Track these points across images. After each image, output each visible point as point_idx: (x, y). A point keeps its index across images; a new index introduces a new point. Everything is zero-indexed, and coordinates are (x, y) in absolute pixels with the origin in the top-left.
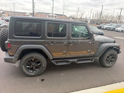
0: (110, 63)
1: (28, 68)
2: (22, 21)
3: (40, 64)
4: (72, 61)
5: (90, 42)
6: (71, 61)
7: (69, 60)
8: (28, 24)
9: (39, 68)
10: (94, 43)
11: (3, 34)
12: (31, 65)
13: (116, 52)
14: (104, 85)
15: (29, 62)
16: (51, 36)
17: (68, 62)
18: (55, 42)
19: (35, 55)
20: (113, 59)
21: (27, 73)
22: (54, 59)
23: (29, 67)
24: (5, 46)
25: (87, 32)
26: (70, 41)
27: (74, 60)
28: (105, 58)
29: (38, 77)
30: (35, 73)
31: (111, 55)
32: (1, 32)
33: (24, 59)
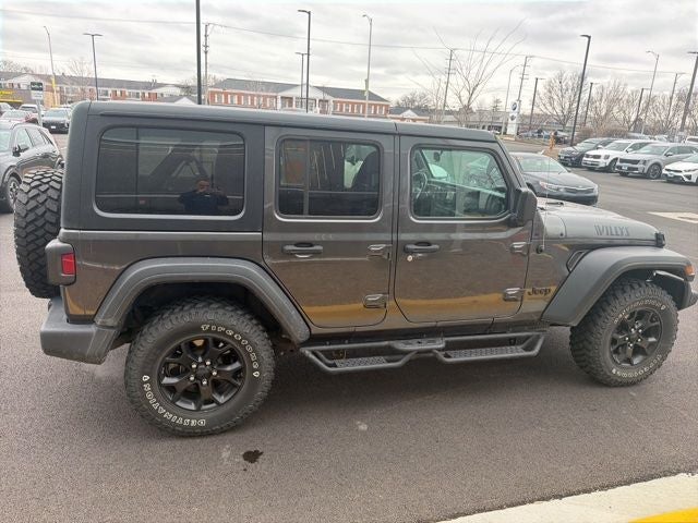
0: (636, 361)
1: (171, 388)
2: (138, 127)
3: (237, 365)
4: (419, 352)
5: (518, 245)
6: (409, 348)
7: (400, 345)
8: (168, 144)
9: (235, 386)
10: (539, 251)
11: (33, 204)
12: (188, 370)
13: (668, 298)
14: (604, 488)
15: (179, 356)
16: (299, 212)
17: (391, 353)
18: (318, 243)
19: (211, 316)
20: (652, 339)
21: (168, 415)
22: (314, 340)
23: (174, 380)
24: (44, 266)
25: (501, 184)
26: (404, 237)
27: (425, 345)
28: (605, 332)
29: (229, 437)
30: (211, 415)
31: (641, 315)
32: (27, 193)
33: (150, 339)
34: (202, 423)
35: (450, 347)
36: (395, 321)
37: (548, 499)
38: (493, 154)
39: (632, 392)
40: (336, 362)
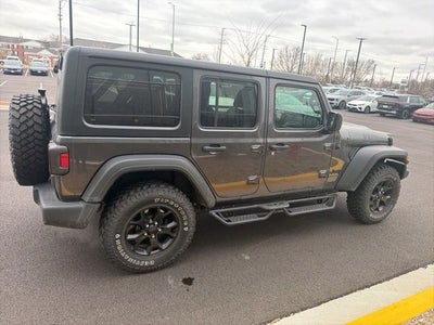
0: (380, 209)
1: (132, 242)
3: (173, 224)
4: (276, 210)
5: (328, 145)
7: (265, 206)
9: (171, 237)
10: (337, 148)
12: (142, 228)
17: (259, 211)
18: (223, 145)
19: (161, 193)
20: (388, 197)
21: (130, 260)
22: (218, 205)
23: (135, 236)
26: (269, 140)
27: (279, 206)
30: (157, 257)
31: (383, 184)
32: (18, 111)
33: (122, 209)
34: (152, 263)
35: (292, 206)
36: (263, 192)
37: (362, 289)
38: (316, 91)
39: (380, 226)
40: (231, 219)
